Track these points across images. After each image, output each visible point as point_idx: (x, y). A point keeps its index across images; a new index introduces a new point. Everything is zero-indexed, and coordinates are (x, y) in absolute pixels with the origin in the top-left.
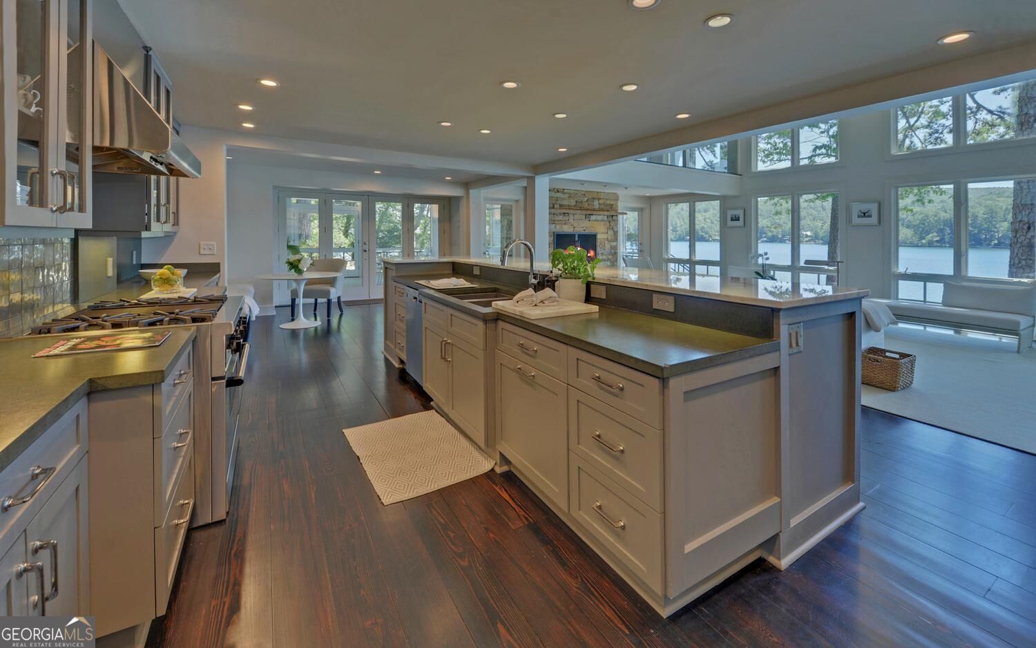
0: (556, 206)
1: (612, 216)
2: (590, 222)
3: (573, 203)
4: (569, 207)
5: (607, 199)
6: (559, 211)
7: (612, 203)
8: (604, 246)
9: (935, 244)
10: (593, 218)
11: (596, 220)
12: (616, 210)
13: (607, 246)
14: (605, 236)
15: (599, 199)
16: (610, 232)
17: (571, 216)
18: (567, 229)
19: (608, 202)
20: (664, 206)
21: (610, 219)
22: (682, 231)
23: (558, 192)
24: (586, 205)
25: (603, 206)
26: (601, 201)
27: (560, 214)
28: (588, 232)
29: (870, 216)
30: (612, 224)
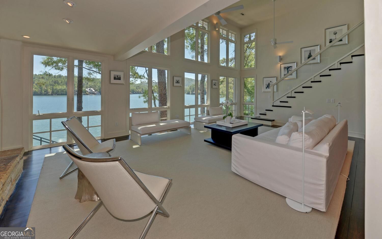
29: (179, 83)
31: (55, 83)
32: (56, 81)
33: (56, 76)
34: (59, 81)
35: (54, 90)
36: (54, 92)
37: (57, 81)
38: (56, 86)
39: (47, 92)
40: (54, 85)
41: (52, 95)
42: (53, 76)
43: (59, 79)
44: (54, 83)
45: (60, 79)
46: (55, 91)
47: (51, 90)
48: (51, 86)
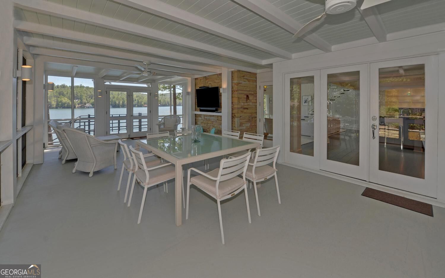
31: (60, 94)
32: (60, 92)
33: (59, 87)
34: (64, 92)
35: (58, 103)
36: (59, 105)
37: (62, 92)
38: (61, 98)
39: (50, 105)
40: (59, 96)
41: (56, 108)
42: (56, 87)
43: (63, 90)
44: (58, 94)
45: (65, 89)
46: (60, 103)
47: (55, 102)
48: (56, 98)
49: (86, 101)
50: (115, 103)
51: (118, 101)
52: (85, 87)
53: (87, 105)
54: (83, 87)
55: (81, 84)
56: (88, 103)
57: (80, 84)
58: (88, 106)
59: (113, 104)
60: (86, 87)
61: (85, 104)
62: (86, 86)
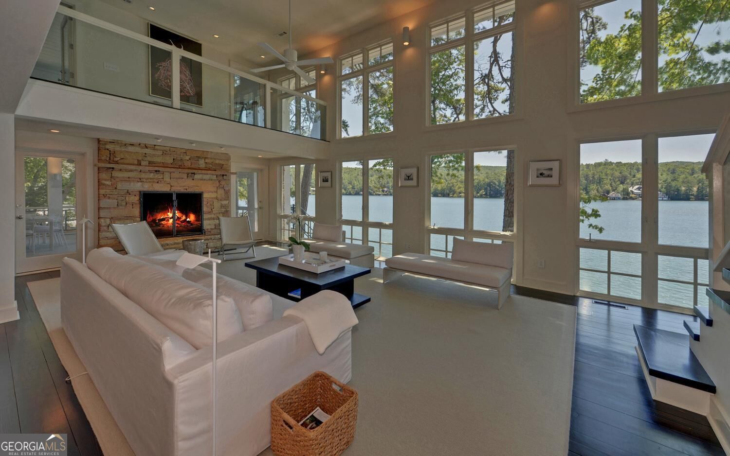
0: (143, 163)
1: (223, 175)
2: (194, 181)
3: (169, 160)
4: (165, 166)
5: (215, 159)
6: (147, 168)
7: (221, 162)
8: (212, 205)
9: (484, 196)
10: (196, 177)
11: (201, 180)
12: (228, 170)
13: (217, 205)
14: (214, 195)
15: (205, 158)
16: (221, 192)
17: (167, 176)
18: (161, 188)
19: (217, 162)
20: (278, 168)
21: (221, 178)
22: (358, 189)
23: (146, 147)
24: (188, 164)
25: (211, 165)
26: (207, 161)
27: (150, 172)
28: (191, 190)
29: (412, 179)
30: (223, 183)
49: (610, 188)
50: (678, 190)
51: (684, 187)
52: (613, 163)
53: (612, 194)
54: (611, 163)
55: (606, 160)
56: (614, 191)
57: (604, 160)
58: (614, 196)
59: (672, 192)
60: (617, 163)
61: (608, 192)
62: (615, 162)
